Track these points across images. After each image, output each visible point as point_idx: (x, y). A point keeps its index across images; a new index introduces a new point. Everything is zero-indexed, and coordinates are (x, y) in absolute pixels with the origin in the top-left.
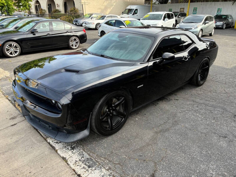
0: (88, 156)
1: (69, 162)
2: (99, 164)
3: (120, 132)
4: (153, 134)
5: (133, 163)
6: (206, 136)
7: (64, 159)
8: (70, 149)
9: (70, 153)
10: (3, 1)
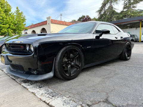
0: (52, 91)
1: (37, 95)
2: (61, 94)
3: (76, 79)
4: (101, 79)
5: (89, 93)
6: (141, 79)
7: (32, 93)
8: (38, 88)
9: (38, 90)
10: (6, 30)
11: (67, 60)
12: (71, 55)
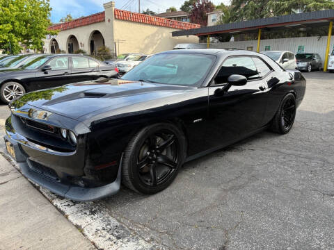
0: (117, 223)
1: (86, 232)
2: (135, 233)
3: (168, 189)
4: (219, 192)
5: (190, 231)
6: (302, 194)
7: (78, 227)
8: (88, 213)
9: (88, 219)
10: (6, 37)
11: (148, 153)
12: (159, 139)
